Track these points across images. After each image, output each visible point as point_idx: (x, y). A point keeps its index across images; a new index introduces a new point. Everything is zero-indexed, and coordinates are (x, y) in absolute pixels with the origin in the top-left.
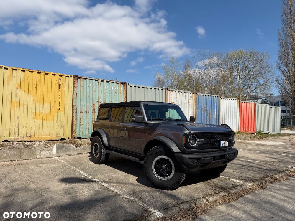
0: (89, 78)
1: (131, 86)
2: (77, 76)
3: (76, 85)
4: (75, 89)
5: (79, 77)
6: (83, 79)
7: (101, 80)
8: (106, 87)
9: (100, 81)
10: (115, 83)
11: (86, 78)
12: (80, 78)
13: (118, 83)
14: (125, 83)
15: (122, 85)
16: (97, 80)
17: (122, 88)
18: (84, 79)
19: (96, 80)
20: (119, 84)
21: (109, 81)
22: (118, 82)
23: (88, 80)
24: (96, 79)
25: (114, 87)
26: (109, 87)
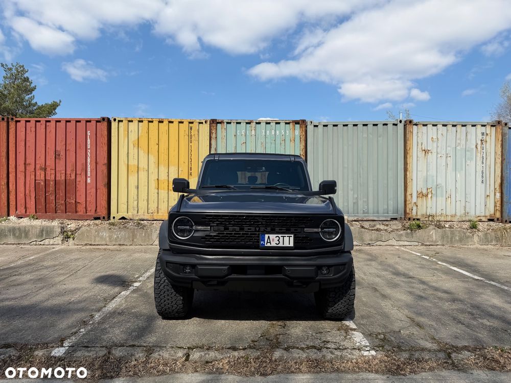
0: (235, 121)
1: (315, 126)
2: (216, 120)
3: (214, 136)
4: (213, 142)
5: (219, 121)
6: (225, 123)
7: (255, 121)
8: (266, 132)
9: (253, 124)
10: (283, 124)
11: (230, 121)
12: (220, 123)
13: (289, 123)
14: (304, 121)
15: (298, 126)
16: (250, 123)
17: (297, 132)
18: (228, 123)
19: (247, 123)
20: (291, 124)
21: (271, 121)
22: (287, 122)
23: (233, 125)
24: (247, 121)
25: (280, 132)
26: (271, 133)
